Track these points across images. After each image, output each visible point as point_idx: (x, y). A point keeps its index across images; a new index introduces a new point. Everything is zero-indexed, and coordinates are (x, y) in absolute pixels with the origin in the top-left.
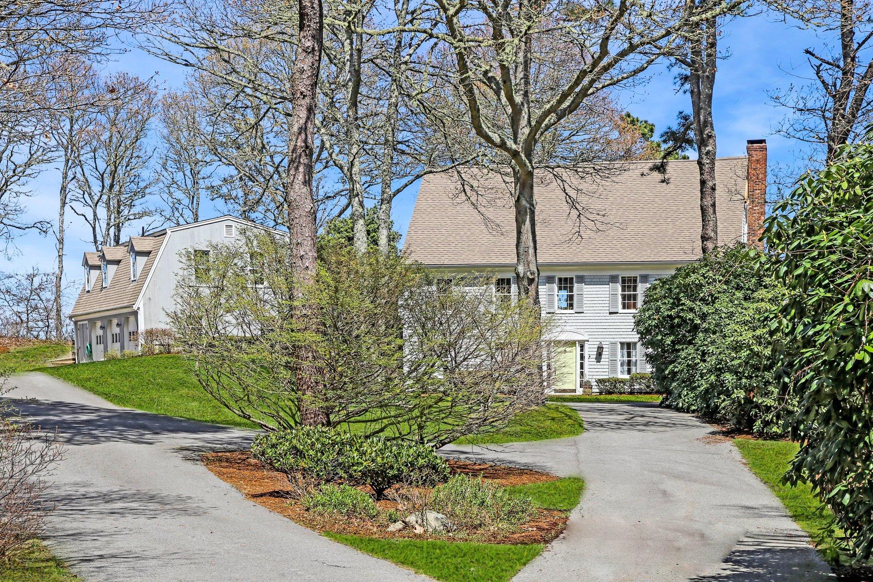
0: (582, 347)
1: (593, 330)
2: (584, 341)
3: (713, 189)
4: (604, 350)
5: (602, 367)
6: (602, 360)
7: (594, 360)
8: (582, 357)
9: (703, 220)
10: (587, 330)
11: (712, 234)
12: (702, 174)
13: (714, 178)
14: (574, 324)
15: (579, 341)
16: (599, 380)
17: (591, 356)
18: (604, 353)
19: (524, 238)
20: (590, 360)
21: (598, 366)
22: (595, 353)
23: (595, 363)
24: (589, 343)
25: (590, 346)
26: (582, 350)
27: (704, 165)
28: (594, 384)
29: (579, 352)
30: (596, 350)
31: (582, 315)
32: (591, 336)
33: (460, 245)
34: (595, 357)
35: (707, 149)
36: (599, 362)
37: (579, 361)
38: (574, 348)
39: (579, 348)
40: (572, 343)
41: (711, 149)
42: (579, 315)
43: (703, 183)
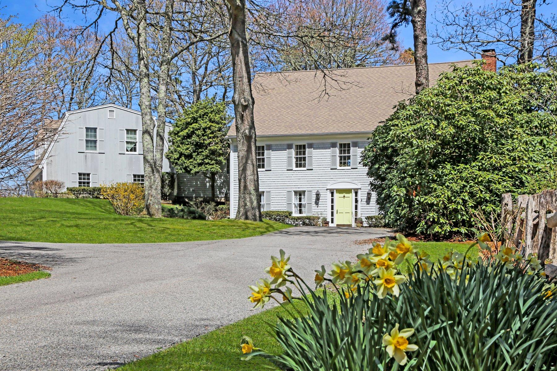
0: (356, 193)
1: (364, 181)
2: (358, 189)
3: (425, 43)
4: (372, 195)
5: (371, 208)
6: (371, 203)
7: (365, 203)
8: (356, 201)
9: (417, 70)
10: (360, 181)
11: (424, 81)
12: (415, 31)
13: (425, 34)
14: (350, 177)
15: (354, 189)
16: (368, 217)
17: (363, 200)
18: (372, 197)
19: (238, 69)
20: (362, 203)
21: (368, 207)
22: (366, 198)
23: (366, 205)
24: (361, 190)
25: (362, 193)
26: (356, 195)
27: (416, 22)
28: (364, 220)
29: (354, 197)
30: (366, 195)
31: (356, 170)
32: (363, 186)
33: (271, 122)
34: (365, 200)
35: (419, 8)
36: (369, 204)
37: (354, 204)
38: (351, 194)
39: (354, 194)
40: (348, 191)
41: (422, 9)
42: (354, 170)
43: (416, 38)
